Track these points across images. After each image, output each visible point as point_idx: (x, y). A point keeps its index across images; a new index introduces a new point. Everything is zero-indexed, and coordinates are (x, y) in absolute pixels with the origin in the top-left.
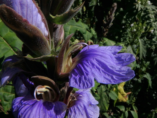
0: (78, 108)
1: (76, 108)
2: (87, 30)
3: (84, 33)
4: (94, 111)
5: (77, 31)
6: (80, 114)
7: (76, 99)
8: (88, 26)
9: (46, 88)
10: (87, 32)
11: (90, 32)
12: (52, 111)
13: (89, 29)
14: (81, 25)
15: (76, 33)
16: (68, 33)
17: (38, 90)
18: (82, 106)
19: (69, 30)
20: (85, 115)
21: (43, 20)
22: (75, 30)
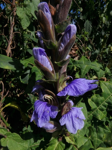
0: (67, 115)
1: (66, 115)
2: (101, 68)
3: (97, 71)
4: (80, 123)
5: (91, 69)
6: (68, 120)
7: (68, 111)
8: (102, 65)
9: (51, 97)
10: (101, 70)
11: (104, 70)
12: (49, 108)
13: (103, 68)
14: (95, 65)
15: (89, 70)
16: (84, 70)
17: (45, 96)
18: (71, 115)
19: (85, 68)
20: (71, 121)
21: (51, 64)
22: (89, 68)
